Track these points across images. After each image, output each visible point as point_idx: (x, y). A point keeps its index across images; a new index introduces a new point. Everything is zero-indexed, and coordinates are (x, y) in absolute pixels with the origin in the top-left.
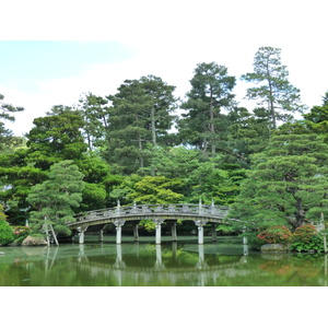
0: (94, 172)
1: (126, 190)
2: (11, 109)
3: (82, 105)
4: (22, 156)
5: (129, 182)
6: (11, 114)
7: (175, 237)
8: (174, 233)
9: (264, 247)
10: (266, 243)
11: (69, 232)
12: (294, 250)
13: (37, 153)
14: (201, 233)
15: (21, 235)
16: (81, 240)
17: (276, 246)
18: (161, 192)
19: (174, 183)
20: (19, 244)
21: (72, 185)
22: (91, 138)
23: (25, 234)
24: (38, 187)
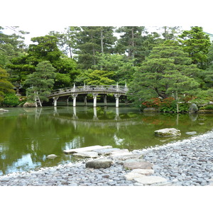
0: (64, 68)
1: (85, 77)
2: (23, 33)
3: (66, 31)
4: (24, 59)
5: (87, 73)
6: (23, 36)
7: (105, 103)
8: (105, 101)
9: (146, 109)
10: (147, 107)
11: (48, 100)
12: (162, 111)
13: (32, 57)
14: (117, 101)
15: (23, 101)
16: (55, 104)
17: (152, 109)
18: (102, 79)
19: (110, 74)
20: (22, 106)
21: (48, 74)
22: (71, 49)
23: (25, 101)
24: (30, 76)
